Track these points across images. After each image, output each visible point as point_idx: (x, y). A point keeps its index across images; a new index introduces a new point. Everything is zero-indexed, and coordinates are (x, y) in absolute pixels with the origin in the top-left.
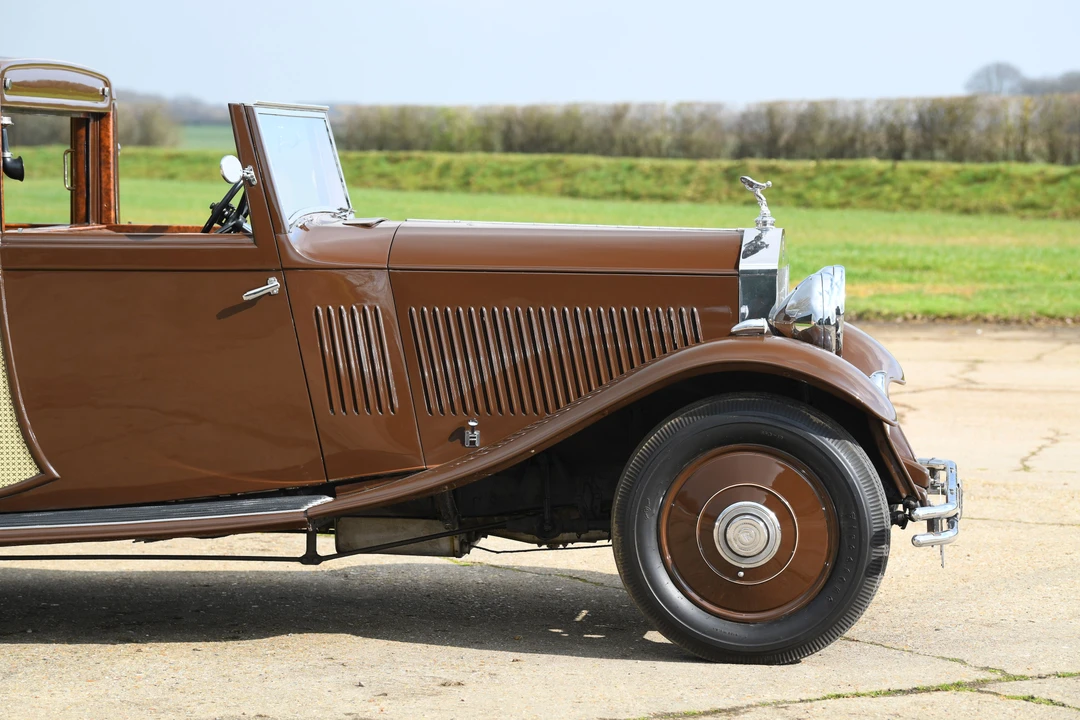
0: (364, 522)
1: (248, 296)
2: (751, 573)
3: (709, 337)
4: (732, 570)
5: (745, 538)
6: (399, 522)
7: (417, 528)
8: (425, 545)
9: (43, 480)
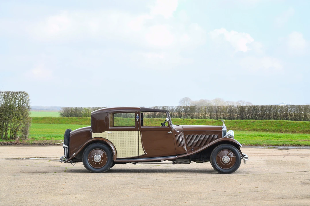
0: (179, 160)
1: (168, 133)
2: (226, 164)
3: (219, 138)
4: (224, 163)
5: (226, 160)
6: (183, 159)
7: (185, 160)
8: (186, 162)
9: (145, 154)
